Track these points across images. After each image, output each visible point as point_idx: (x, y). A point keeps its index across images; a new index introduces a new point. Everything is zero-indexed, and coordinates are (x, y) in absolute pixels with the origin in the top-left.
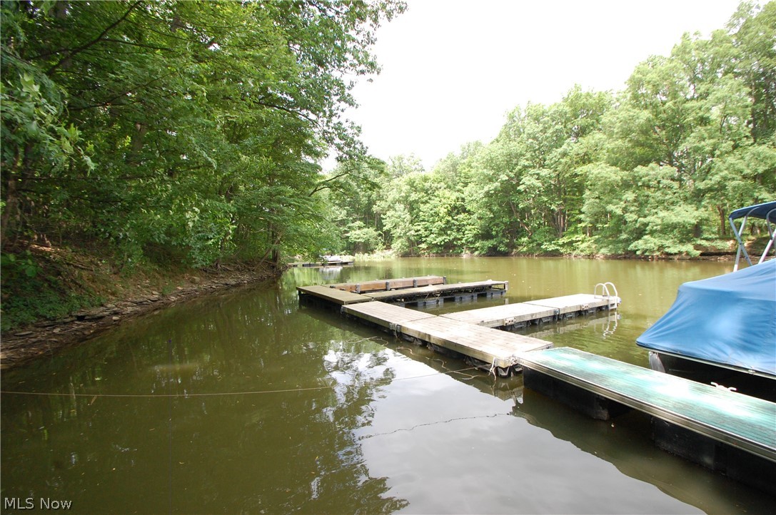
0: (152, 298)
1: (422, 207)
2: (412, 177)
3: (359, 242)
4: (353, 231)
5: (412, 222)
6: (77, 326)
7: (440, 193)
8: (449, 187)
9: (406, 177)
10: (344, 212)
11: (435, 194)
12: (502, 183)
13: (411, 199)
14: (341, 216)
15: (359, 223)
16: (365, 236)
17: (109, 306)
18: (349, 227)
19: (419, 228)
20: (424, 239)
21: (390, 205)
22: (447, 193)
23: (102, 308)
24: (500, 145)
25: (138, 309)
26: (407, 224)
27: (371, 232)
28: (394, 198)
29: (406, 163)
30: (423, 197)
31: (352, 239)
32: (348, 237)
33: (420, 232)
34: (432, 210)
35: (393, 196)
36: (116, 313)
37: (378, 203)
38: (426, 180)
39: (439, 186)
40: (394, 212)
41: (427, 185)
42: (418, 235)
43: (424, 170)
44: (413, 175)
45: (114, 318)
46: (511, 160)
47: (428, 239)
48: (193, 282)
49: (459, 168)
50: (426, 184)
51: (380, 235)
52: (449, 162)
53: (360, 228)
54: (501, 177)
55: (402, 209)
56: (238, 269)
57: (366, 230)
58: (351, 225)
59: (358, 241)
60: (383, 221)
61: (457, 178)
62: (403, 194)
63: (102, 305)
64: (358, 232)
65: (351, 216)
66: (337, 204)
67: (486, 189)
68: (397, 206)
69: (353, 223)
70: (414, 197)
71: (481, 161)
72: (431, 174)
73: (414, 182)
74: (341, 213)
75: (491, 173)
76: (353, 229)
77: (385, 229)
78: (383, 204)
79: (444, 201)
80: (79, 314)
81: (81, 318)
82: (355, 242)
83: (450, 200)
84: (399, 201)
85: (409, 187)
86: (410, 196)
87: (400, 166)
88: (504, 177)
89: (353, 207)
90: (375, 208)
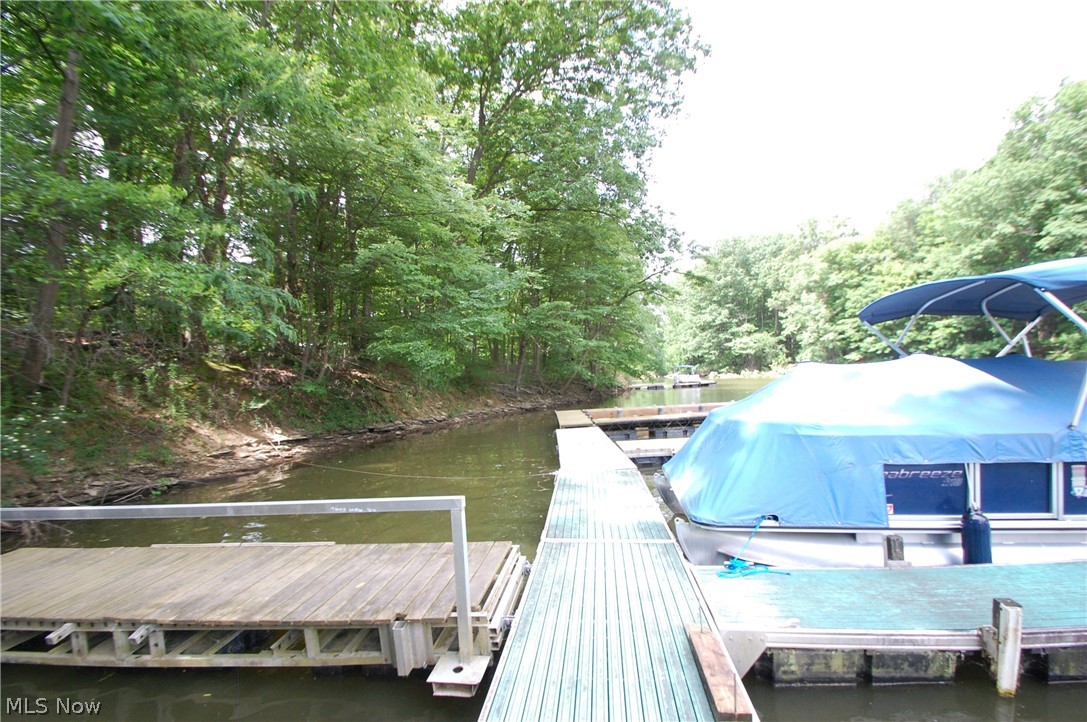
0: (438, 418)
1: (851, 294)
2: (833, 249)
3: (747, 355)
4: (738, 339)
5: (832, 320)
6: (367, 436)
7: (883, 268)
8: (901, 256)
9: (823, 250)
10: (725, 312)
11: (874, 270)
12: (1003, 237)
13: (830, 284)
14: (719, 318)
15: (747, 326)
16: (756, 345)
17: (397, 422)
18: (733, 334)
19: (844, 328)
20: (853, 346)
21: (794, 297)
22: (897, 266)
23: (391, 424)
24: (993, 172)
25: (423, 427)
26: (821, 324)
27: (766, 338)
28: (799, 285)
29: (822, 229)
30: (852, 277)
31: (736, 351)
32: (730, 348)
33: (846, 335)
34: (866, 297)
35: (797, 282)
36: (401, 429)
37: (775, 294)
38: (857, 249)
39: (882, 256)
40: (800, 306)
41: (859, 257)
42: (843, 339)
43: (857, 234)
44: (833, 246)
45: (398, 432)
46: (1019, 194)
47: (861, 344)
48: (486, 405)
49: (921, 221)
50: (856, 256)
51: (780, 342)
52: (901, 214)
53: (749, 333)
54: (999, 227)
55: (813, 302)
56: (539, 393)
57: (757, 336)
58: (735, 329)
59: (744, 352)
60: (782, 322)
61: (919, 238)
62: (816, 277)
63: (391, 421)
64: (746, 339)
65: (736, 317)
66: (715, 302)
67: (966, 252)
68: (805, 297)
69: (738, 326)
70: (835, 279)
71: (954, 206)
72: (867, 238)
73: (837, 255)
74: (720, 314)
75: (977, 223)
76: (739, 336)
77: (785, 333)
78: (783, 295)
79: (889, 279)
80: (371, 427)
81: (371, 430)
82: (741, 355)
83: (902, 277)
84: (809, 290)
85: (826, 265)
86: (828, 278)
87: (814, 234)
88: (1006, 229)
89: (739, 304)
90: (771, 303)
